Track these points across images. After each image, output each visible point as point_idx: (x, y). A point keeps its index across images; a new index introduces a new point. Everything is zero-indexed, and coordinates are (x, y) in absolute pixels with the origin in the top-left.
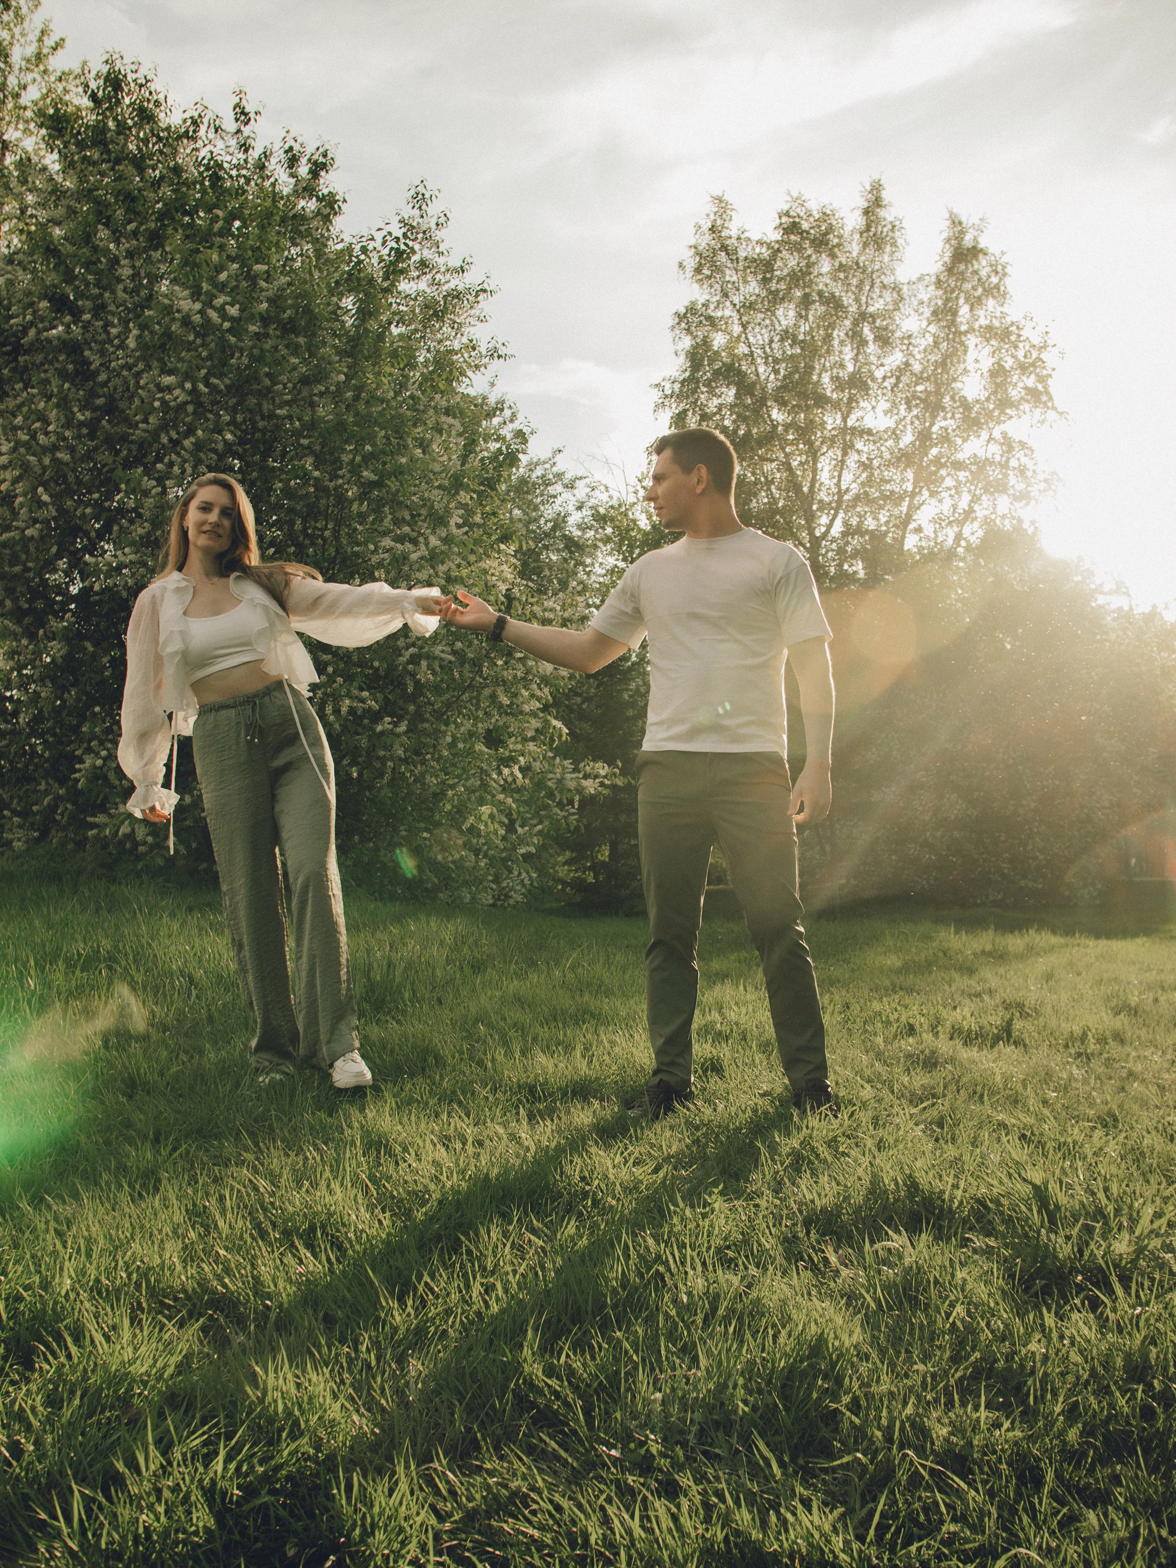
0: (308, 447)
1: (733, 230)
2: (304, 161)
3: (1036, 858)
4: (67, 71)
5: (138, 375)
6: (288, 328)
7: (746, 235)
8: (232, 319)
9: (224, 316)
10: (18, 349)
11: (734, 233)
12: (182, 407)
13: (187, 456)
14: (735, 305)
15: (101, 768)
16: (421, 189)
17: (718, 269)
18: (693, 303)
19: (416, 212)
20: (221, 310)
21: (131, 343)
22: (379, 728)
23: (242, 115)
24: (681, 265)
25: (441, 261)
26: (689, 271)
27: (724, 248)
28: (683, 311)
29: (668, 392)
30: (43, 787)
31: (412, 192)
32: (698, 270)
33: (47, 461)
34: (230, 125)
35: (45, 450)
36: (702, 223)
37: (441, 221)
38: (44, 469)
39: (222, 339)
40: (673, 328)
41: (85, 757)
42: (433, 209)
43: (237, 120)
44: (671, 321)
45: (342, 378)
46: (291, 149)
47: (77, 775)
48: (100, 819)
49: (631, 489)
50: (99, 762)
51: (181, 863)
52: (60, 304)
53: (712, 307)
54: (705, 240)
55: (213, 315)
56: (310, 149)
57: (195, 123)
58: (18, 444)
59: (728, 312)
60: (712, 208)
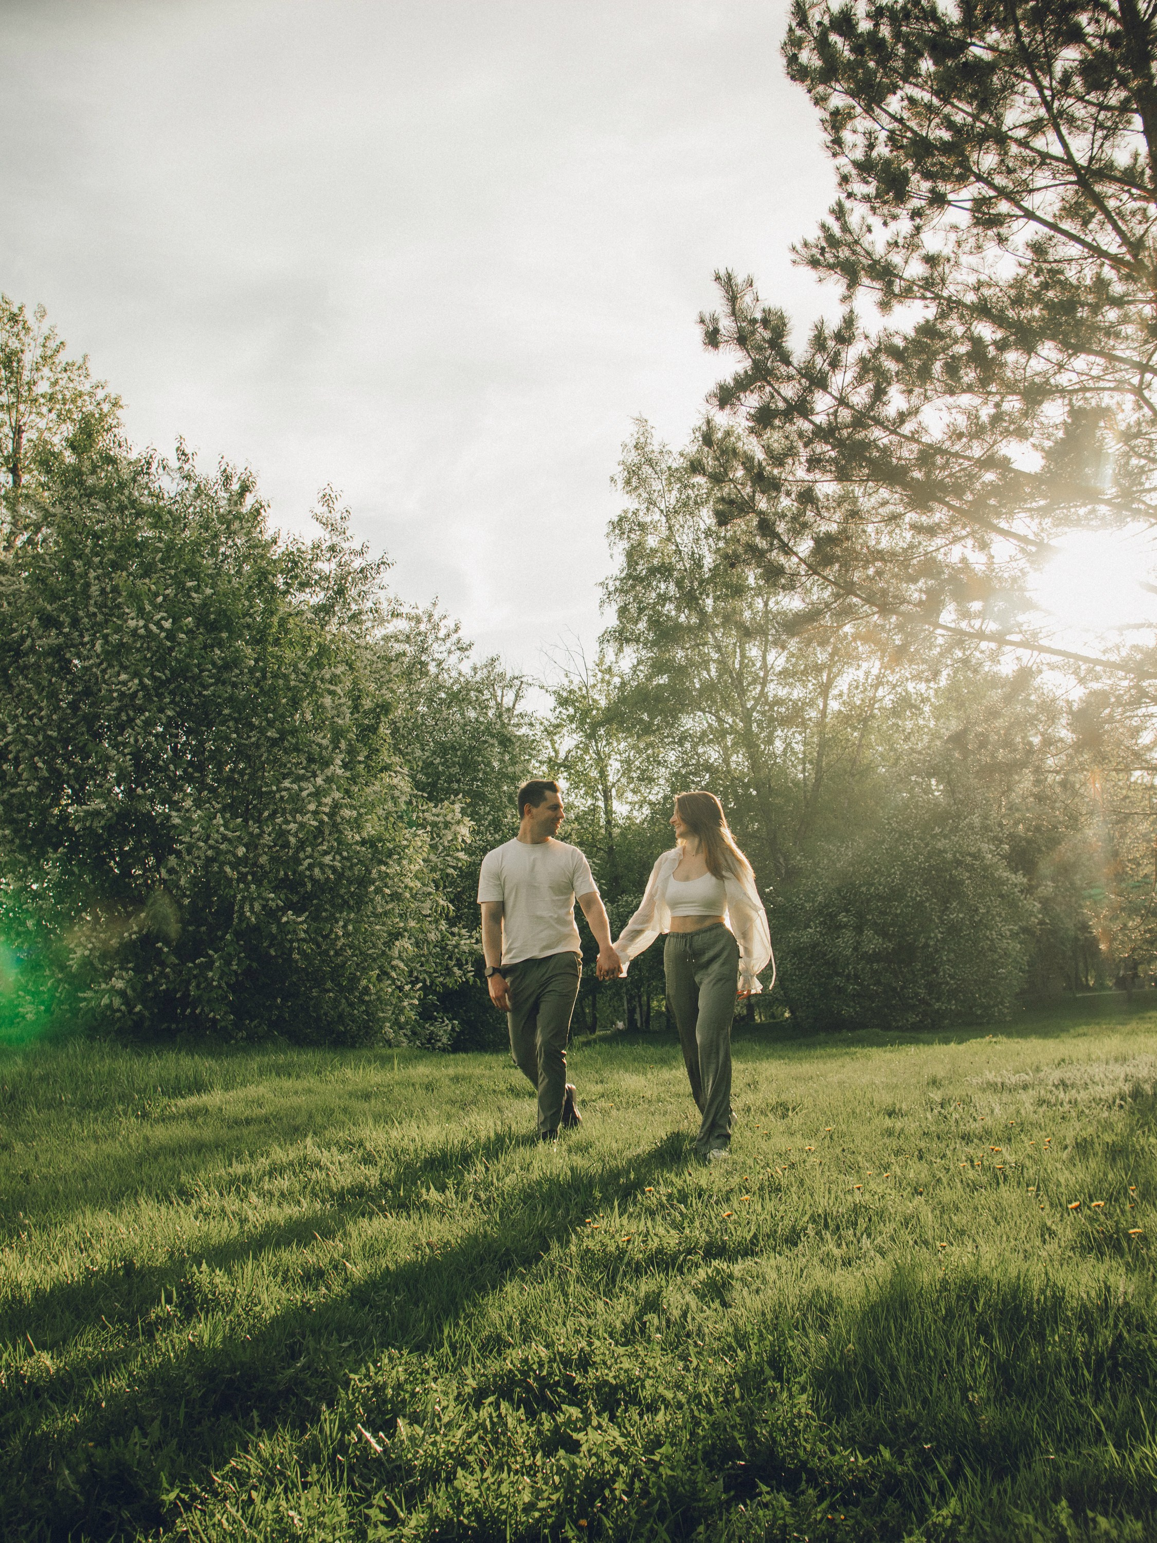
0: (229, 715)
1: (655, 446)
2: (235, 480)
3: (947, 983)
4: (70, 361)
5: (104, 671)
6: (213, 627)
7: (667, 448)
8: (166, 630)
9: (161, 628)
10: (18, 654)
11: (656, 448)
12: (134, 695)
13: (139, 730)
14: (662, 511)
15: (88, 957)
16: (328, 491)
17: (643, 481)
18: (625, 512)
19: (325, 509)
20: (158, 624)
21: (98, 648)
22: (284, 919)
23: (183, 455)
24: (612, 479)
25: (345, 545)
26: (620, 484)
27: (650, 462)
28: (616, 519)
29: (612, 589)
30: (47, 973)
31: (321, 495)
32: (628, 482)
33: (40, 738)
34: (174, 463)
35: (40, 729)
36: (628, 441)
37: (345, 515)
38: (40, 743)
39: (161, 643)
40: (608, 535)
41: (77, 949)
42: (339, 506)
43: (179, 459)
44: (606, 529)
45: (253, 662)
46: (225, 470)
47: (71, 963)
48: (89, 994)
49: (590, 673)
50: (87, 953)
51: (147, 1024)
52: (48, 622)
53: (641, 514)
54: (633, 457)
55: (153, 628)
56: (240, 470)
57: (149, 463)
58: (20, 726)
59: (657, 516)
60: (633, 428)
